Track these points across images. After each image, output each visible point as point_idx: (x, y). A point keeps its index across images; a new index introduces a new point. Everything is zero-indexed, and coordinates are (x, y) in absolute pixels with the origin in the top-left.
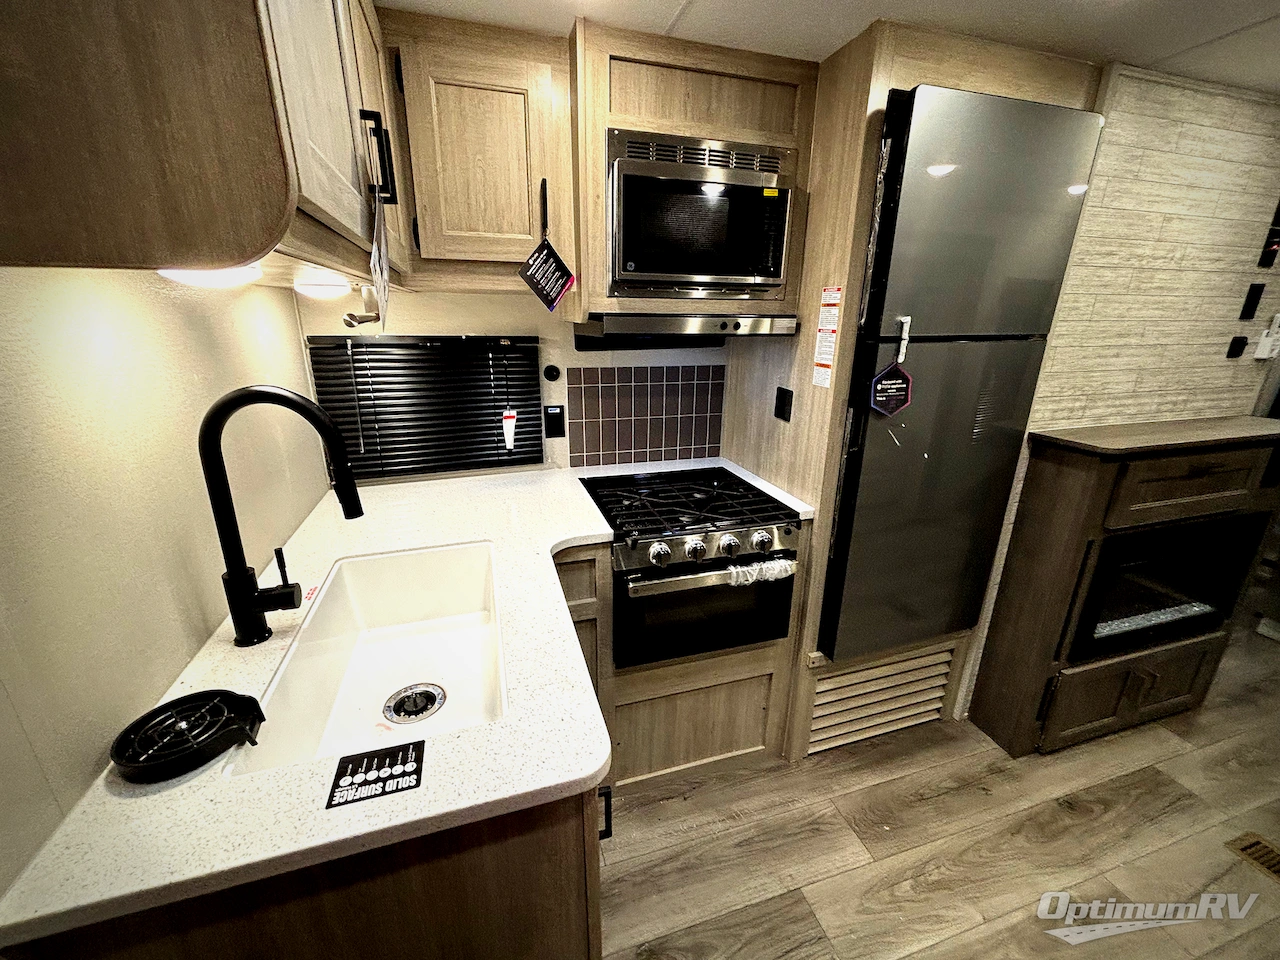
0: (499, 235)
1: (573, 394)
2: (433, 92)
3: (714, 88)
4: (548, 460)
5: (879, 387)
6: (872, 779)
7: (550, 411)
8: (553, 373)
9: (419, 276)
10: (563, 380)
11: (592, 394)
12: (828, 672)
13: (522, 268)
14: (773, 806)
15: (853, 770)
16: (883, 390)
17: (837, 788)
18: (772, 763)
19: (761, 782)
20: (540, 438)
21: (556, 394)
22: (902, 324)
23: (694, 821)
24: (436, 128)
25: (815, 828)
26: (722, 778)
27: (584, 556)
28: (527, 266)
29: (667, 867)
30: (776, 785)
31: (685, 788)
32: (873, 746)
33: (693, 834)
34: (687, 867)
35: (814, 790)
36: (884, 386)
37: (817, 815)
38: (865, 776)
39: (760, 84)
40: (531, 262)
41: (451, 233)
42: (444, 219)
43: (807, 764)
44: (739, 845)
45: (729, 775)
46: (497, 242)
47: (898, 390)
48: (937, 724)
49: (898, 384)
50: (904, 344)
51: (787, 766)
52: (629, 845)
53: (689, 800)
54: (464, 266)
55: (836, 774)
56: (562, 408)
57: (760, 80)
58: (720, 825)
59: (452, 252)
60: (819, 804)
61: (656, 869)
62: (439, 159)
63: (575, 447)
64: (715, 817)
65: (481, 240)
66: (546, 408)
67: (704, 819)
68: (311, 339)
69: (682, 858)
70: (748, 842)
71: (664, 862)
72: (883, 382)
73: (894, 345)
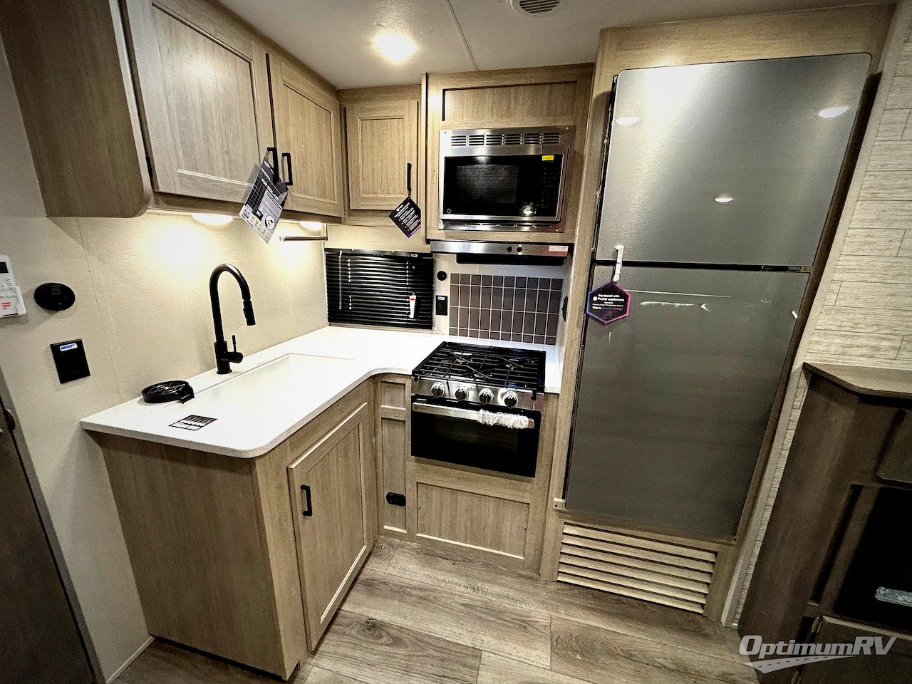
0: (387, 196)
1: (453, 289)
2: (359, 125)
3: (513, 96)
4: (435, 328)
5: (595, 299)
6: (594, 621)
7: (440, 299)
8: (442, 276)
9: (351, 218)
10: (448, 279)
11: (465, 291)
12: (574, 520)
13: (392, 214)
14: (507, 597)
15: (585, 608)
16: (598, 302)
17: (563, 612)
18: (528, 573)
19: (508, 580)
20: (431, 315)
21: (443, 289)
22: (617, 251)
23: (448, 578)
24: (360, 143)
25: (524, 625)
26: (486, 565)
27: (399, 381)
28: (395, 212)
29: (415, 592)
30: (518, 586)
31: (459, 558)
32: (619, 602)
33: (443, 585)
34: (425, 598)
35: (543, 603)
36: (599, 298)
37: (533, 619)
38: (592, 617)
39: (547, 86)
40: (398, 210)
41: (364, 196)
42: (361, 189)
43: (553, 587)
44: (465, 605)
45: (493, 566)
46: (385, 199)
47: (615, 303)
48: (699, 618)
49: (616, 298)
50: (619, 266)
51: (537, 580)
52: (404, 570)
53: (455, 566)
54: (371, 213)
55: (569, 603)
56: (446, 297)
57: (547, 84)
58: (463, 589)
59: (363, 205)
60: (540, 614)
61: (408, 590)
62: (360, 157)
63: (453, 323)
64: (465, 583)
65: (377, 199)
66: (437, 296)
67: (456, 580)
68: (326, 250)
69: (425, 593)
70: (472, 607)
71: (414, 588)
72: (599, 295)
73: (611, 268)
